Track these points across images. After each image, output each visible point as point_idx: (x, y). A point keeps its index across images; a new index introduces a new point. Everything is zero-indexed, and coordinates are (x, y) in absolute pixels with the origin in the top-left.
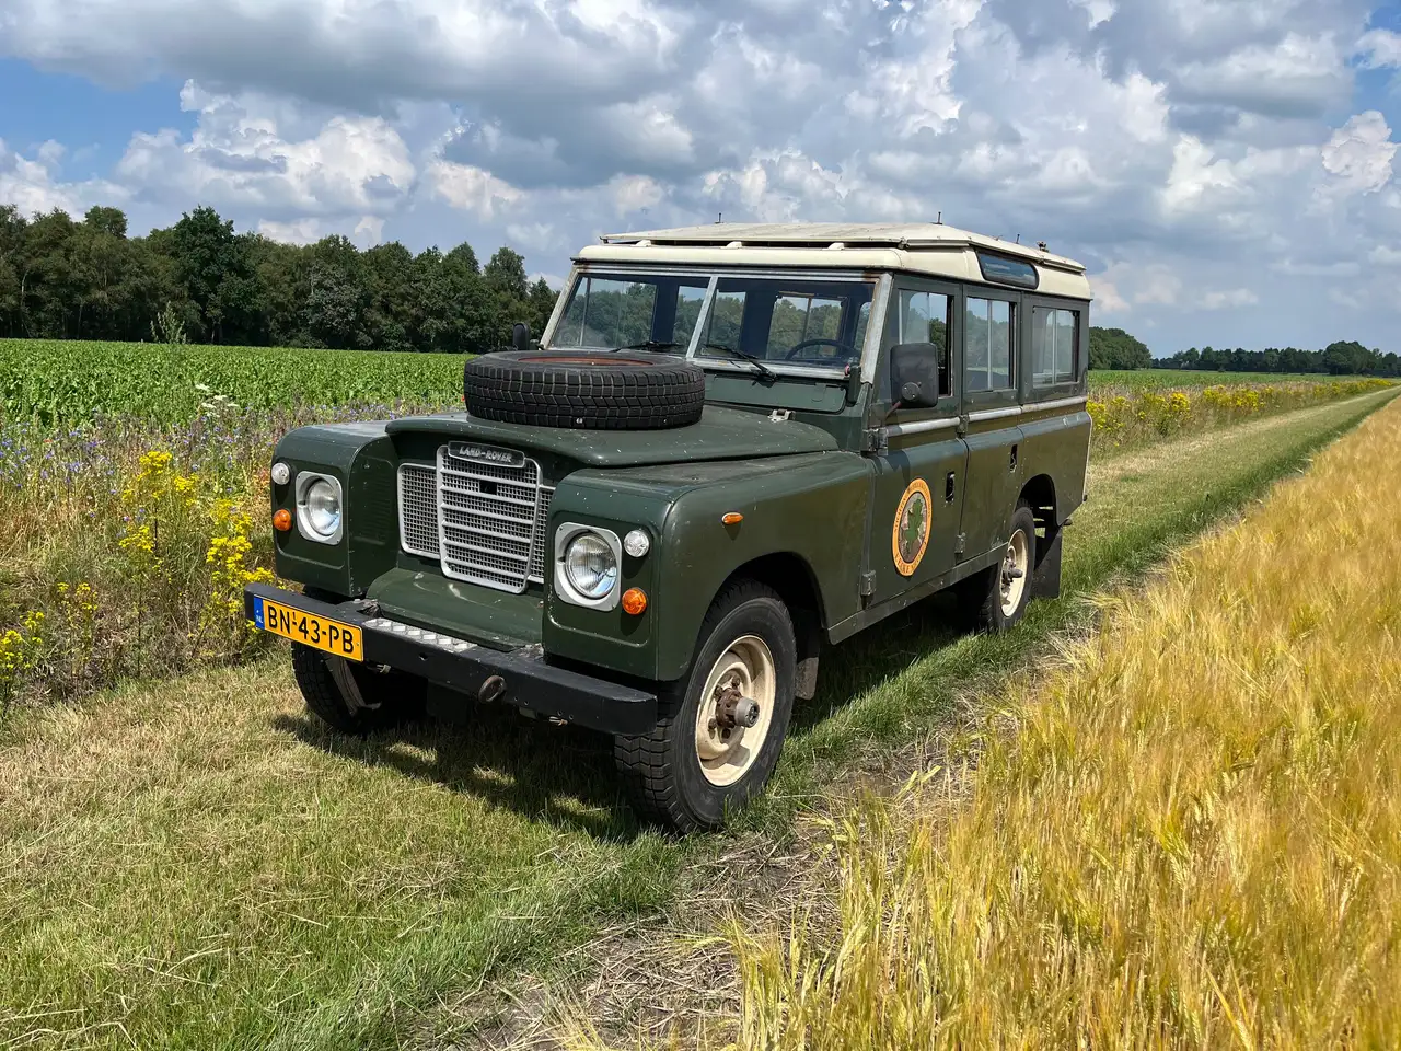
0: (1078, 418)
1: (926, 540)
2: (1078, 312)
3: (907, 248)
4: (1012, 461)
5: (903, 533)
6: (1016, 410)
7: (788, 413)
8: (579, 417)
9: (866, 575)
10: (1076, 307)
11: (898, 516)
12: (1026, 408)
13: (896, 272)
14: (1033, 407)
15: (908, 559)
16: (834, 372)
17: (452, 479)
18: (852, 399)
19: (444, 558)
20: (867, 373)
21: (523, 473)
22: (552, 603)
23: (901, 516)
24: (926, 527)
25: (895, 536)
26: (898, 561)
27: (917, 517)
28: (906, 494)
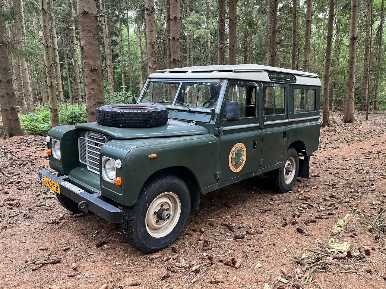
0: (315, 123)
1: (245, 161)
2: (316, 90)
3: (235, 72)
4: (284, 137)
5: (233, 159)
6: (287, 121)
7: (195, 122)
8: (121, 124)
9: (217, 173)
10: (315, 88)
11: (231, 154)
12: (290, 120)
13: (229, 79)
14: (294, 120)
15: (236, 167)
16: (208, 110)
17: (89, 142)
18: (212, 119)
19: (88, 164)
20: (218, 111)
21: (103, 141)
22: (102, 180)
23: (232, 154)
24: (244, 157)
25: (230, 160)
26: (232, 168)
27: (239, 154)
28: (234, 147)
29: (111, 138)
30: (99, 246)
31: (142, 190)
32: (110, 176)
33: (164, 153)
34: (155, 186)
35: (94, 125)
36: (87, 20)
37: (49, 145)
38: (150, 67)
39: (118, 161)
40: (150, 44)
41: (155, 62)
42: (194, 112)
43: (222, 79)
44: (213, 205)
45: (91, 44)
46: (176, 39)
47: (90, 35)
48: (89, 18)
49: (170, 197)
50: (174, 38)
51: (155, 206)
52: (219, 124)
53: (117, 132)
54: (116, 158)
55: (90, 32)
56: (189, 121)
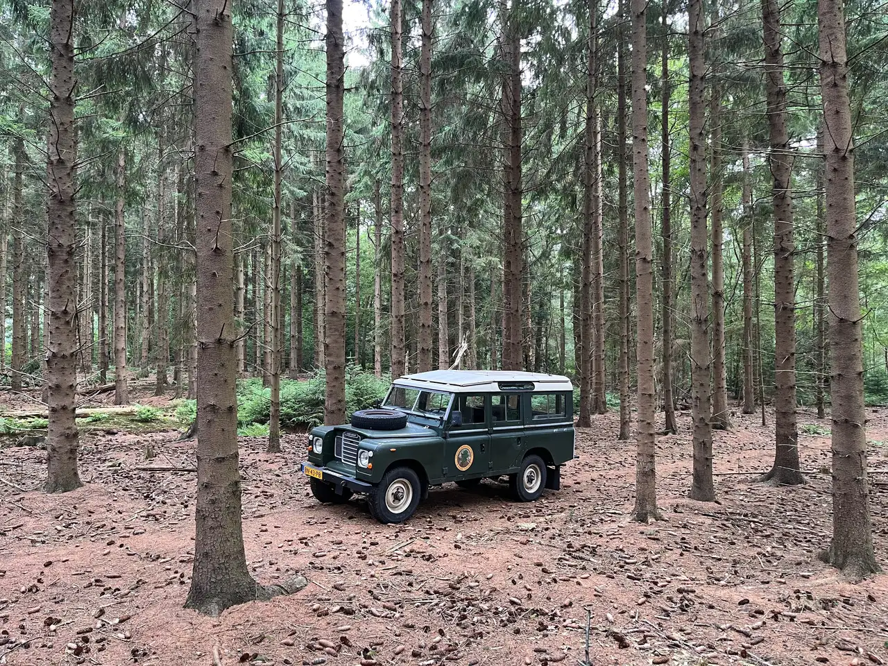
0: (565, 430)
1: (471, 462)
5: (459, 459)
6: (521, 427)
7: (429, 426)
8: (369, 427)
9: (444, 468)
12: (527, 426)
14: (532, 426)
15: (462, 465)
16: (438, 417)
17: (345, 440)
18: (441, 424)
19: (342, 458)
20: (445, 418)
21: (358, 439)
22: (357, 467)
23: (458, 454)
24: (471, 458)
25: (456, 460)
26: (458, 466)
27: (465, 454)
28: (460, 449)
29: (364, 437)
30: (350, 518)
31: (385, 474)
32: (364, 463)
33: (400, 449)
34: (393, 472)
35: (349, 427)
36: (335, 319)
37: (311, 443)
38: (395, 347)
39: (371, 452)
40: (396, 317)
41: (402, 340)
42: (429, 418)
43: (451, 393)
44: (447, 505)
45: (336, 342)
46: (426, 325)
47: (337, 333)
48: (337, 317)
49: (404, 484)
50: (423, 325)
51: (392, 489)
52: (447, 428)
53: (368, 433)
54: (369, 451)
55: (336, 330)
56: (424, 426)
